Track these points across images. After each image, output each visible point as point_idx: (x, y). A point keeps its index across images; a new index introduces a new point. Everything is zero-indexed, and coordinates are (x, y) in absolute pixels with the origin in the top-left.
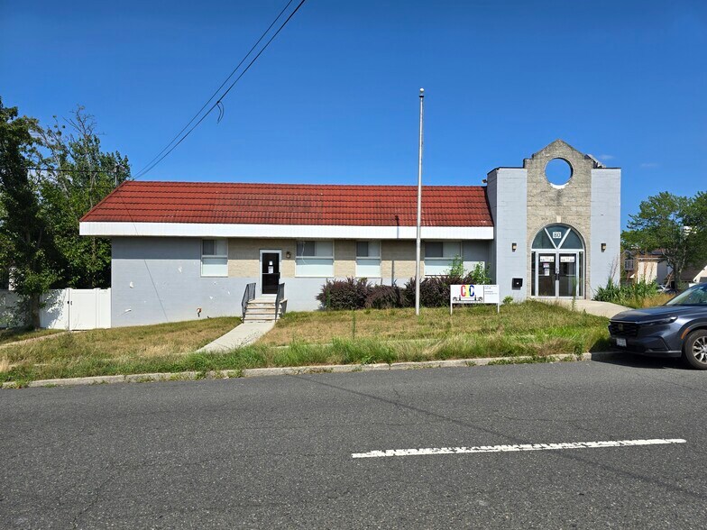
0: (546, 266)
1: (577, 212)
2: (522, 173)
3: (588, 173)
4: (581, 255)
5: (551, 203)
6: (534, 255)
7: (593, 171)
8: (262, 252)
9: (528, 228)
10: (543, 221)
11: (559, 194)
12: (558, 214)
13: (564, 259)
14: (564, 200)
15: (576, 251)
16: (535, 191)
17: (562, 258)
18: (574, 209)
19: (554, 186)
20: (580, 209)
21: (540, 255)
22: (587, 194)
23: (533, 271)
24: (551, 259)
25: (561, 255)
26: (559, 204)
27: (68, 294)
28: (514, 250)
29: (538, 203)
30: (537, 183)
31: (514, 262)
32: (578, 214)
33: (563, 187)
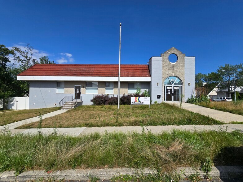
0: (169, 91)
1: (180, 72)
2: (160, 58)
3: (183, 58)
4: (181, 87)
5: (171, 69)
6: (164, 87)
7: (186, 58)
8: (75, 86)
9: (163, 77)
10: (168, 75)
11: (173, 66)
12: (173, 73)
14: (175, 68)
15: (179, 86)
16: (165, 65)
17: (174, 88)
18: (179, 71)
19: (172, 63)
21: (167, 87)
22: (183, 66)
23: (164, 93)
24: (171, 88)
25: (174, 87)
26: (173, 69)
27: (17, 98)
28: (158, 85)
29: (166, 69)
30: (166, 62)
31: (157, 90)
32: (180, 73)
33: (174, 63)
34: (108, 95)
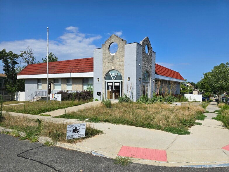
0: (110, 87)
2: (101, 51)
3: (123, 47)
4: (122, 82)
5: (110, 61)
6: (106, 82)
7: (126, 45)
9: (103, 72)
10: (108, 69)
11: (113, 57)
12: (113, 66)
13: (116, 84)
14: (115, 59)
15: (120, 81)
16: (105, 57)
17: (115, 84)
18: (118, 63)
19: (111, 54)
20: (121, 63)
21: (108, 83)
22: (123, 56)
23: (105, 89)
24: (111, 84)
26: (113, 62)
27: (19, 93)
28: (98, 81)
29: (106, 62)
30: (106, 53)
31: (98, 86)
32: (120, 65)
33: (114, 54)
34: (68, 91)
